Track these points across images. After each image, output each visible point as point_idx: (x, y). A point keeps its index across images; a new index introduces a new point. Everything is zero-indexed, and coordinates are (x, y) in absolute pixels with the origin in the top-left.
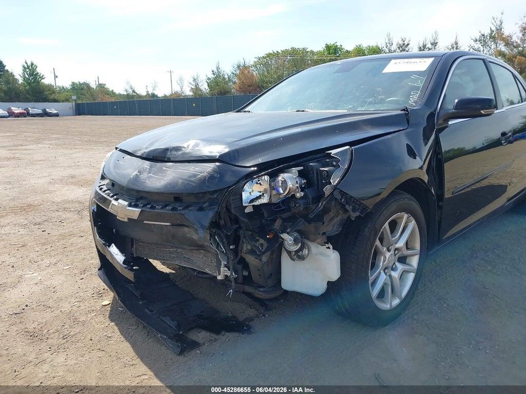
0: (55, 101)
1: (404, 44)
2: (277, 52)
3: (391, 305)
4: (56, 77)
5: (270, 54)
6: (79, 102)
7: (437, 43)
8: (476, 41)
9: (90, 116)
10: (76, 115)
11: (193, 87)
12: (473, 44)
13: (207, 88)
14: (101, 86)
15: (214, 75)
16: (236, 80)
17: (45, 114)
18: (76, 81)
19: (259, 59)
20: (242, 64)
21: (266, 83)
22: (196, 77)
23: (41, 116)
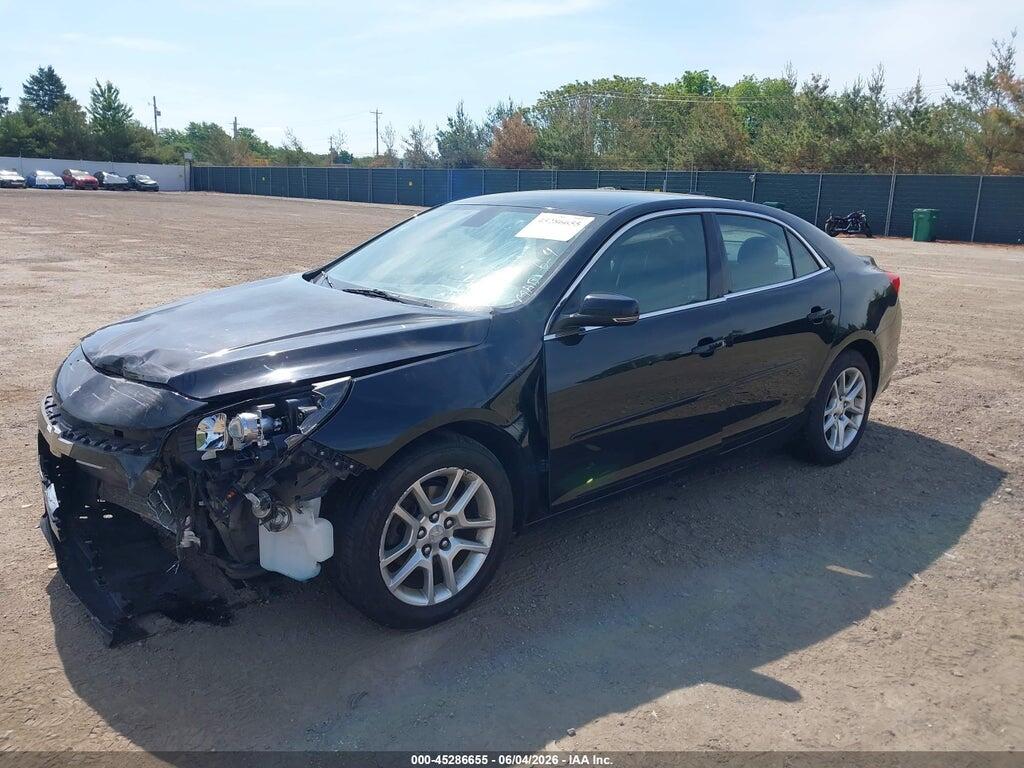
0: (152, 161)
1: (817, 87)
2: (586, 83)
3: (432, 600)
4: (157, 113)
5: (571, 86)
6: (198, 164)
7: (881, 87)
8: (957, 89)
9: (215, 194)
10: (190, 190)
11: (411, 148)
12: (951, 94)
13: (436, 151)
14: (245, 135)
15: (452, 127)
16: (492, 138)
17: (132, 185)
18: (199, 121)
19: (549, 96)
20: (506, 108)
21: (549, 148)
22: (417, 129)
23: (125, 190)
